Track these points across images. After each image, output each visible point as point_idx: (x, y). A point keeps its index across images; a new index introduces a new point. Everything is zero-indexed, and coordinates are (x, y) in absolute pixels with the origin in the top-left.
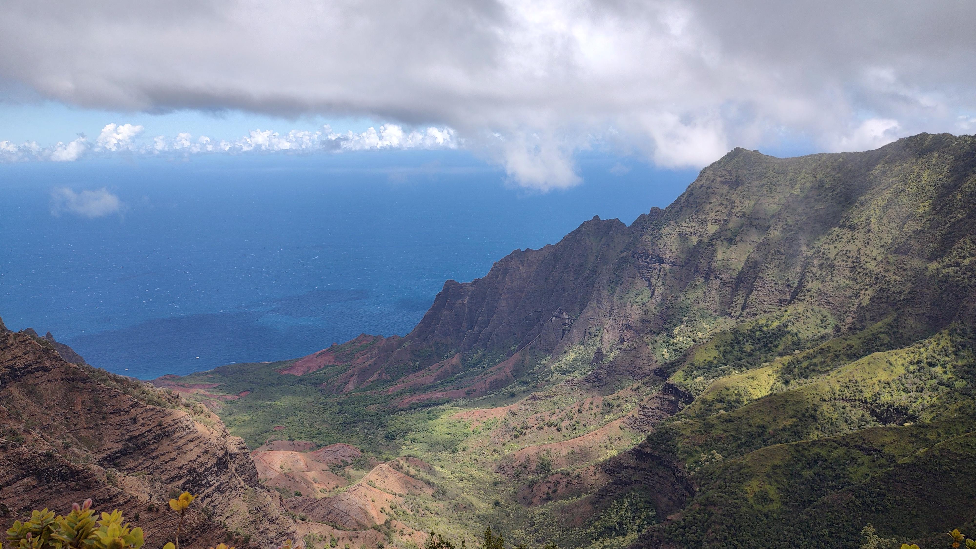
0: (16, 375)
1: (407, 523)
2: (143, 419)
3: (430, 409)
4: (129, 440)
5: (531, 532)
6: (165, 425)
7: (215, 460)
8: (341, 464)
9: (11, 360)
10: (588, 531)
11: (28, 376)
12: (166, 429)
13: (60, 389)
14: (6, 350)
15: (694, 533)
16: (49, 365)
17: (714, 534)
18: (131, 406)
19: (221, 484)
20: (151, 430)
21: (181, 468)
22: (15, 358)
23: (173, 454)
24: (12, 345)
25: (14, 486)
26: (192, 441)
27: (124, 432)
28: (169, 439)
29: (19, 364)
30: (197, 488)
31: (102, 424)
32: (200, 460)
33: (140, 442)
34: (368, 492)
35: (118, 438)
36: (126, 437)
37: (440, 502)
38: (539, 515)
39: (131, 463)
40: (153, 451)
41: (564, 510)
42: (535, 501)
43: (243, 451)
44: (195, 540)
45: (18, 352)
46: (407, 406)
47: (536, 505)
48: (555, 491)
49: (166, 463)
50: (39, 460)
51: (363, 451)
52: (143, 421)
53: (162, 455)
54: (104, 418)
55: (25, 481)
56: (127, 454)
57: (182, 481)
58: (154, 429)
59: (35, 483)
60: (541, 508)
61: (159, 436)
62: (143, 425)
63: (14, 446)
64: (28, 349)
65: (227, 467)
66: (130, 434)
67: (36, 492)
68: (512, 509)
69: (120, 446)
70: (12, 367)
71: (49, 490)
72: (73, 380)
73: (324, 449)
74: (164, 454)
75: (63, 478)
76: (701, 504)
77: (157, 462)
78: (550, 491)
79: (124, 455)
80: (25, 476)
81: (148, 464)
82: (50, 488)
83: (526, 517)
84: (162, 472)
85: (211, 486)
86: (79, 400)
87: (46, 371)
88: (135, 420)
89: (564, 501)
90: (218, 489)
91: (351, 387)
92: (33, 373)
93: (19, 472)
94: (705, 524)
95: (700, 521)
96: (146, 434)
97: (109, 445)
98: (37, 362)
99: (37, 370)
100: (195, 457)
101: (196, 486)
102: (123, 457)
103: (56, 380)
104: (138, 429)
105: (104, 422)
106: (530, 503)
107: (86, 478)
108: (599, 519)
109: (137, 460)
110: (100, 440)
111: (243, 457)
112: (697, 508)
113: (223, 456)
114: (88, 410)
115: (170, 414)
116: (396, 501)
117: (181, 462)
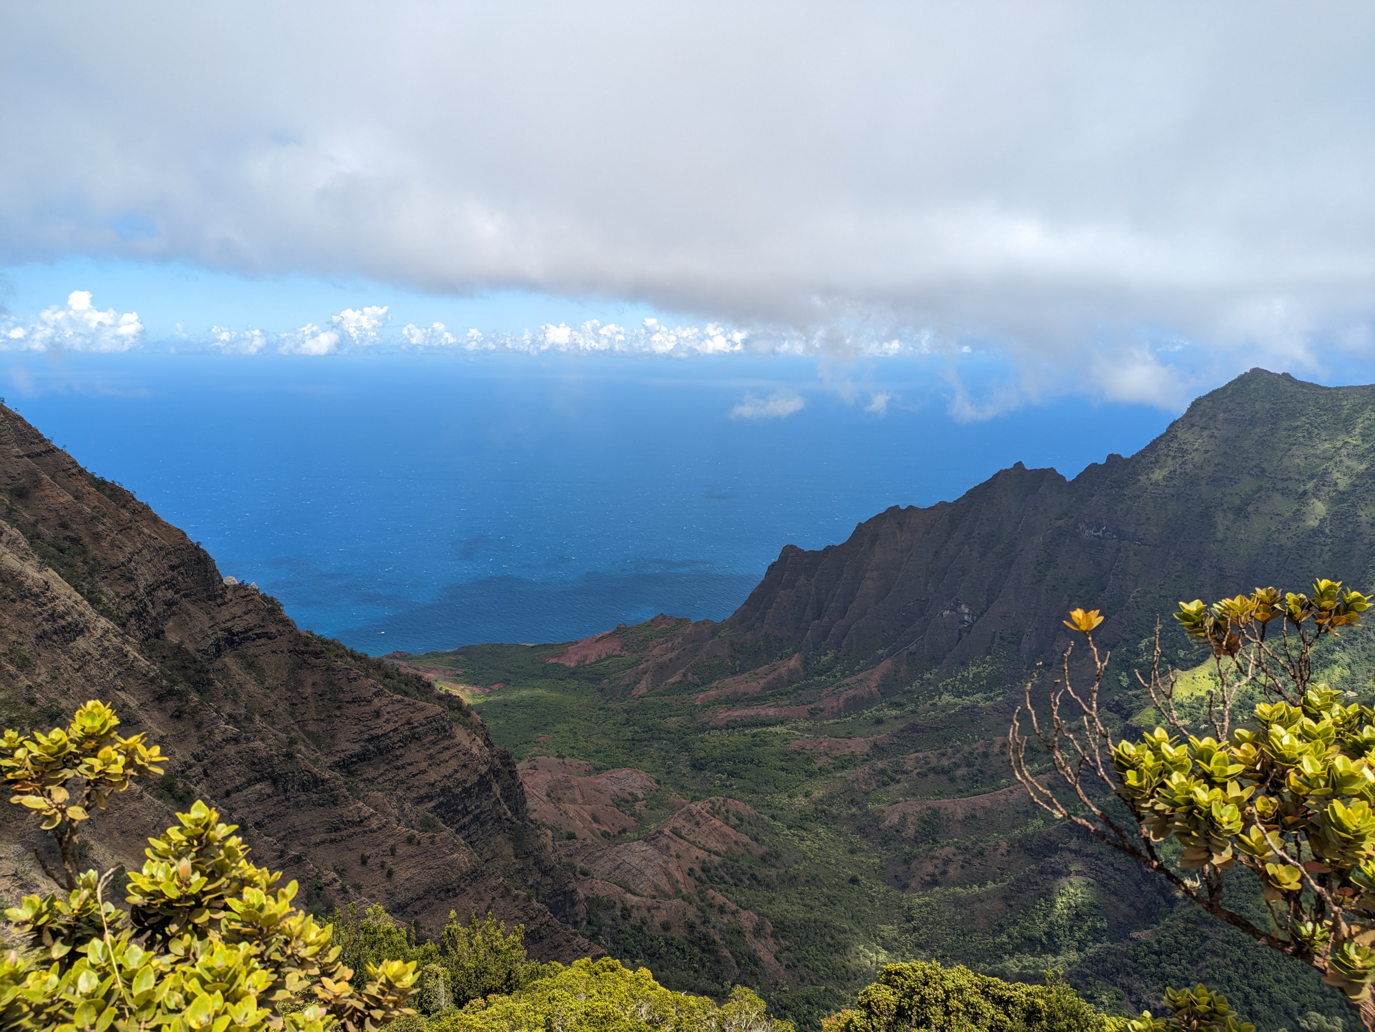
0: (233, 642)
1: (730, 896)
2: (388, 713)
3: (755, 731)
4: (368, 740)
5: (907, 931)
6: (416, 724)
7: (475, 778)
8: (629, 798)
9: (228, 620)
10: (998, 940)
11: (247, 644)
12: (417, 730)
13: (286, 664)
14: (223, 607)
15: (1176, 965)
16: (274, 631)
17: (1209, 970)
18: (374, 694)
19: (482, 813)
20: (396, 729)
21: (433, 785)
22: (234, 618)
23: (423, 765)
24: (231, 600)
25: (244, 792)
26: (447, 749)
27: (364, 729)
28: (419, 744)
29: (238, 627)
30: (450, 814)
31: (336, 716)
32: (458, 775)
33: (382, 745)
34: (672, 844)
35: (355, 736)
36: (366, 736)
37: (773, 869)
38: (920, 906)
39: (370, 773)
40: (397, 757)
41: (958, 902)
42: (913, 884)
43: (508, 768)
44: (464, 890)
45: (238, 610)
46: (722, 723)
47: (915, 891)
48: (944, 873)
49: (414, 776)
50: (276, 761)
51: (658, 782)
52: (387, 716)
53: (409, 764)
54: (339, 708)
55: (258, 786)
56: (365, 760)
57: (433, 804)
58: (401, 728)
59: (269, 791)
60: (923, 896)
61: (406, 737)
62: (387, 721)
63: (248, 740)
64: (250, 607)
65: (490, 789)
66: (371, 732)
67: (270, 802)
68: (879, 892)
69: (357, 748)
70: (229, 630)
71: (286, 803)
72: (303, 653)
73: (606, 774)
74: (412, 764)
75: (304, 787)
76: (1187, 920)
77: (402, 774)
78: (937, 872)
79: (361, 760)
80: (258, 781)
81: (390, 776)
82: (288, 799)
83: (900, 907)
84: (408, 788)
85: (469, 813)
86: (310, 681)
87: (270, 638)
88: (377, 714)
89: (958, 889)
90: (477, 818)
91: (642, 688)
92: (254, 640)
93: (252, 775)
94: (1195, 953)
95: (1187, 948)
96: (391, 734)
97: (345, 745)
98: (260, 626)
99: (259, 636)
100: (451, 770)
101: (451, 811)
102: (361, 764)
103: (282, 652)
104: (382, 727)
105: (338, 713)
106: (905, 887)
107: (332, 790)
108: (1015, 923)
109: (377, 768)
110: (332, 737)
111: (509, 777)
112: (1182, 925)
113: (487, 773)
114: (320, 695)
115: (422, 709)
116: (710, 862)
117: (433, 776)
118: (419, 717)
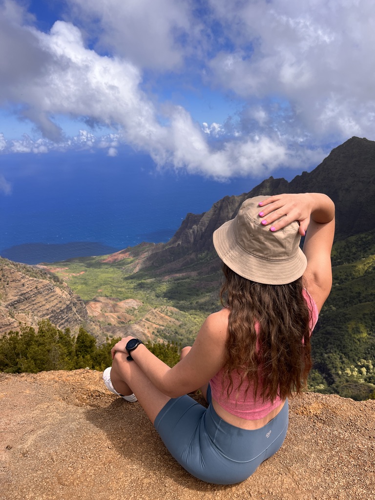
2: (28, 284)
4: (21, 295)
7: (65, 306)
8: (133, 309)
12: (40, 290)
18: (21, 278)
19: (69, 318)
20: (32, 290)
21: (48, 310)
23: (44, 303)
26: (53, 296)
27: (18, 291)
28: (41, 295)
30: (56, 320)
31: (7, 287)
32: (58, 305)
33: (26, 296)
34: (146, 324)
35: (15, 294)
37: (184, 329)
43: (80, 302)
46: (166, 280)
49: (40, 307)
51: (143, 303)
53: (38, 303)
56: (20, 302)
61: (36, 293)
62: (28, 288)
65: (71, 310)
66: (21, 292)
69: (16, 298)
73: (124, 301)
77: (36, 306)
81: (31, 308)
84: (39, 312)
85: (63, 319)
88: (23, 285)
90: (67, 321)
91: (137, 270)
96: (30, 292)
97: (11, 298)
100: (55, 304)
104: (25, 290)
110: (6, 295)
111: (80, 305)
113: (69, 304)
115: (41, 282)
116: (160, 329)
117: (48, 306)
118: (40, 286)
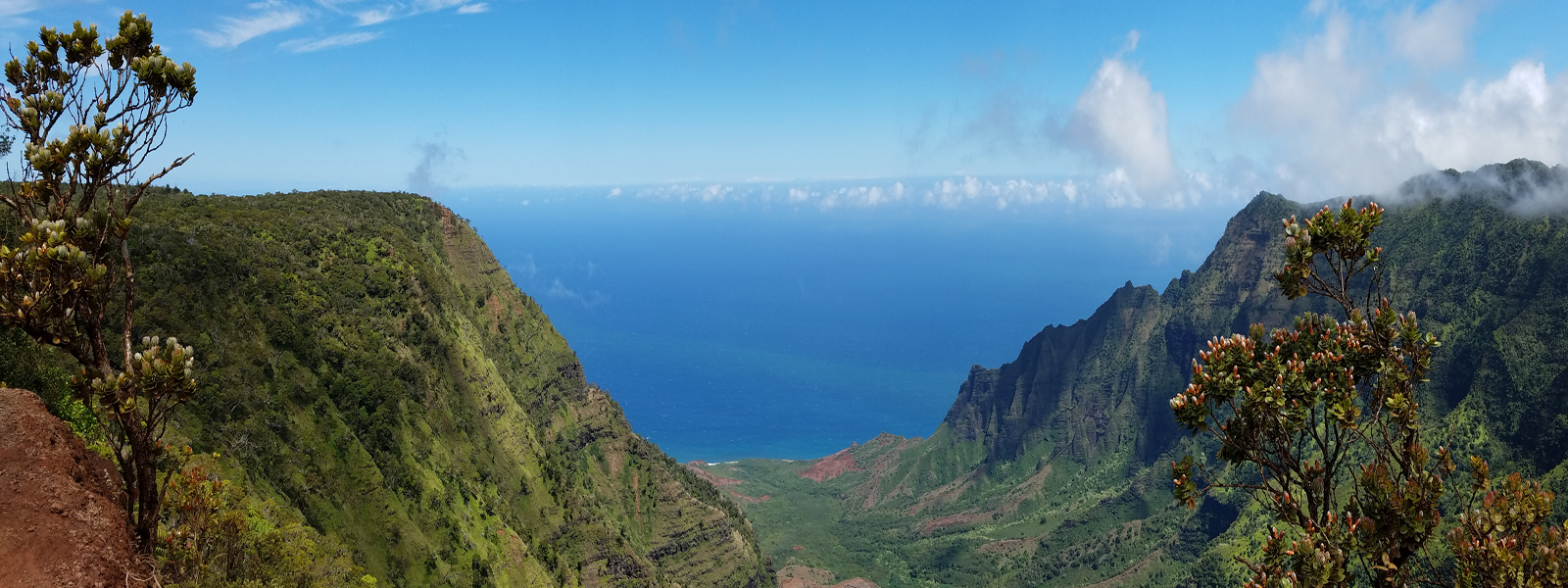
0: (591, 437)
2: (687, 513)
4: (674, 536)
6: (706, 526)
7: (747, 581)
9: (589, 418)
11: (599, 440)
12: (706, 532)
13: (623, 461)
18: (679, 495)
20: (692, 529)
23: (710, 565)
26: (727, 551)
27: (670, 525)
28: (707, 544)
31: (652, 511)
32: (736, 576)
33: (682, 542)
35: (664, 531)
36: (672, 533)
39: (673, 566)
40: (692, 555)
49: (704, 573)
52: (687, 516)
54: (655, 504)
56: (670, 553)
58: (696, 529)
61: (699, 537)
62: (686, 521)
66: (675, 529)
69: (666, 542)
72: (633, 453)
74: (701, 563)
77: (696, 570)
79: (667, 553)
81: (687, 570)
86: (637, 478)
88: (680, 513)
92: (603, 437)
96: (689, 533)
97: (658, 538)
99: (607, 434)
100: (730, 571)
102: (667, 556)
103: (621, 450)
104: (686, 524)
105: (654, 509)
109: (678, 563)
110: (650, 530)
114: (643, 491)
115: (711, 513)
118: (707, 521)
